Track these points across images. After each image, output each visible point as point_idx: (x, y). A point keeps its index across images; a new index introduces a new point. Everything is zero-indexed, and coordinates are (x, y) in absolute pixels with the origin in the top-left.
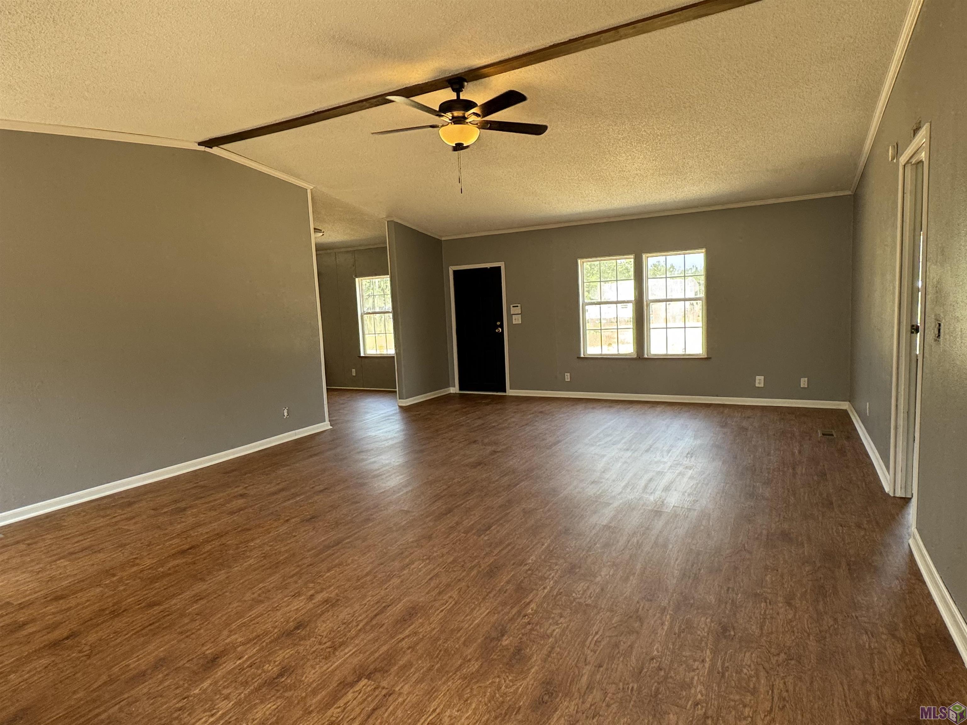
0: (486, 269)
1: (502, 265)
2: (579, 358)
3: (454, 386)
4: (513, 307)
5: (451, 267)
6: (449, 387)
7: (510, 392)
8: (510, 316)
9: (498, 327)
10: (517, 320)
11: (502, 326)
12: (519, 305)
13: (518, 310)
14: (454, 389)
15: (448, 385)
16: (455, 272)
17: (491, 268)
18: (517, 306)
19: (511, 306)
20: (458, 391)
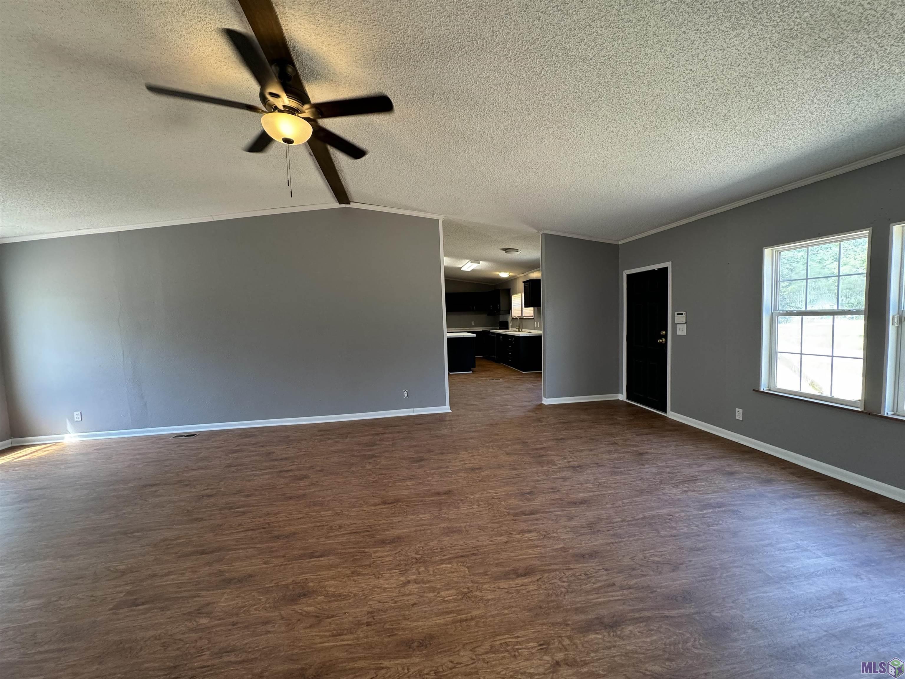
0: (653, 271)
1: (668, 264)
2: (757, 391)
3: (622, 394)
4: (678, 314)
5: (625, 271)
6: (619, 393)
7: (671, 415)
8: (675, 325)
9: (661, 337)
10: (682, 330)
11: (666, 336)
12: (684, 313)
13: (682, 319)
14: (622, 397)
15: (618, 391)
16: (629, 276)
17: (659, 269)
18: (682, 314)
19: (676, 313)
20: (625, 400)
